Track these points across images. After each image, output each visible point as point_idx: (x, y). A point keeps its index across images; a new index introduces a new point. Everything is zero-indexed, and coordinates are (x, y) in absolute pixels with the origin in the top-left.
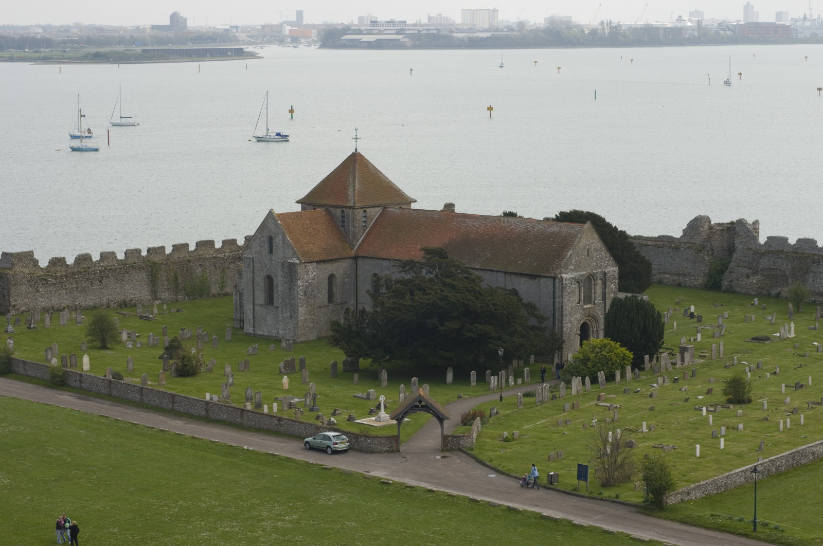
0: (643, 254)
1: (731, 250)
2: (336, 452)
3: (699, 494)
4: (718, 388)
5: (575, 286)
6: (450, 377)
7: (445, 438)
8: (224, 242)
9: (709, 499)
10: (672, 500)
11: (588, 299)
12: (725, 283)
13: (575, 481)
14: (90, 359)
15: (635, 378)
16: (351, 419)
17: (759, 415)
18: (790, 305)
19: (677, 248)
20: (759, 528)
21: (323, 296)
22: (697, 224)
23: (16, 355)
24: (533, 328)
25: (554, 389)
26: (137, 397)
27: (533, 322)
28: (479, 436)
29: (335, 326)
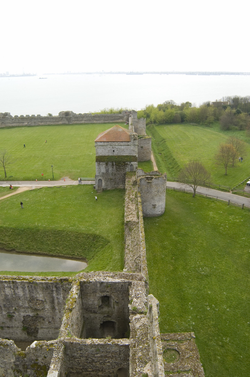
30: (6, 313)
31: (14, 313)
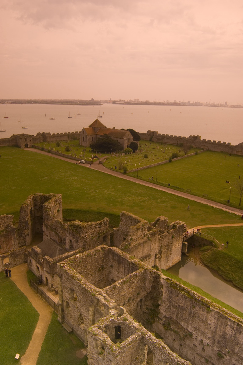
0: (140, 136)
1: (153, 135)
2: (83, 163)
3: (132, 171)
4: (143, 155)
5: (126, 140)
6: (106, 153)
7: (99, 162)
8: (80, 132)
9: (134, 172)
10: (127, 172)
11: (128, 142)
12: (152, 140)
13: (115, 169)
14: (55, 148)
15: (133, 154)
16: (88, 158)
17: (148, 160)
18: (160, 144)
19: (146, 135)
20: (138, 177)
21: (91, 140)
22: (149, 131)
23: (45, 148)
24: (120, 146)
25: (119, 155)
26: (59, 154)
27: (120, 145)
28: (105, 161)
29: (90, 145)
30: (218, 349)
31: (225, 354)
